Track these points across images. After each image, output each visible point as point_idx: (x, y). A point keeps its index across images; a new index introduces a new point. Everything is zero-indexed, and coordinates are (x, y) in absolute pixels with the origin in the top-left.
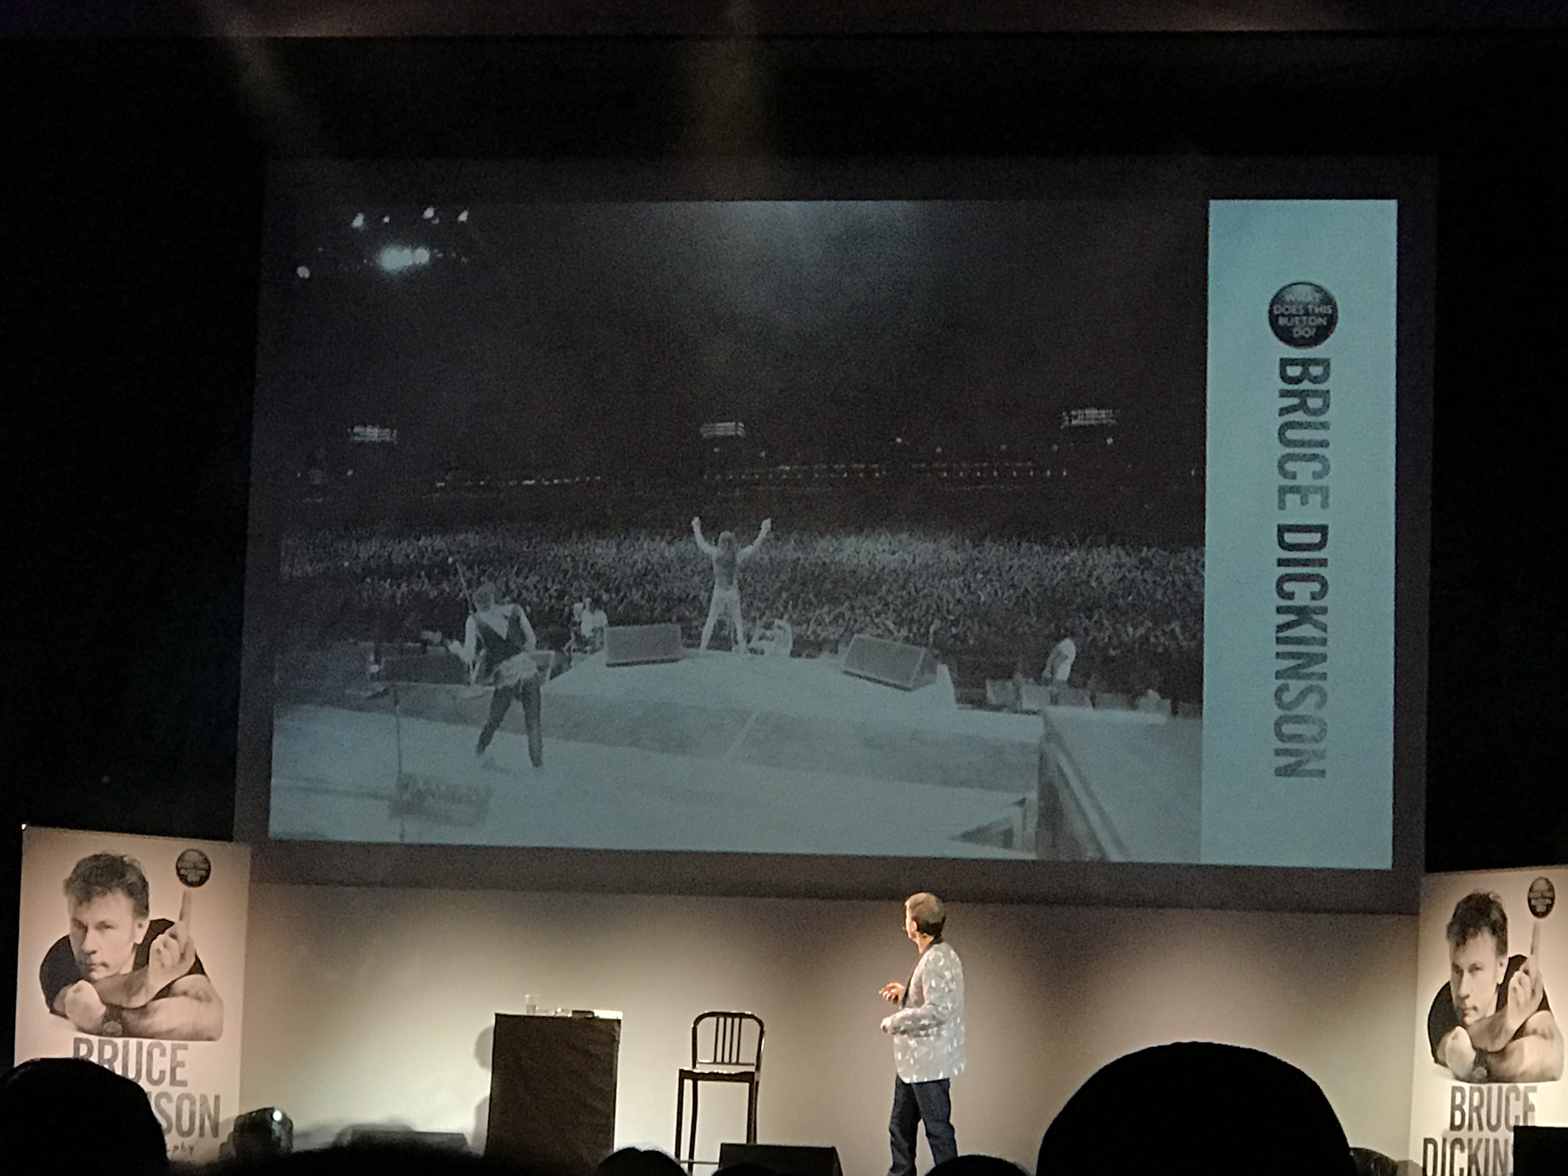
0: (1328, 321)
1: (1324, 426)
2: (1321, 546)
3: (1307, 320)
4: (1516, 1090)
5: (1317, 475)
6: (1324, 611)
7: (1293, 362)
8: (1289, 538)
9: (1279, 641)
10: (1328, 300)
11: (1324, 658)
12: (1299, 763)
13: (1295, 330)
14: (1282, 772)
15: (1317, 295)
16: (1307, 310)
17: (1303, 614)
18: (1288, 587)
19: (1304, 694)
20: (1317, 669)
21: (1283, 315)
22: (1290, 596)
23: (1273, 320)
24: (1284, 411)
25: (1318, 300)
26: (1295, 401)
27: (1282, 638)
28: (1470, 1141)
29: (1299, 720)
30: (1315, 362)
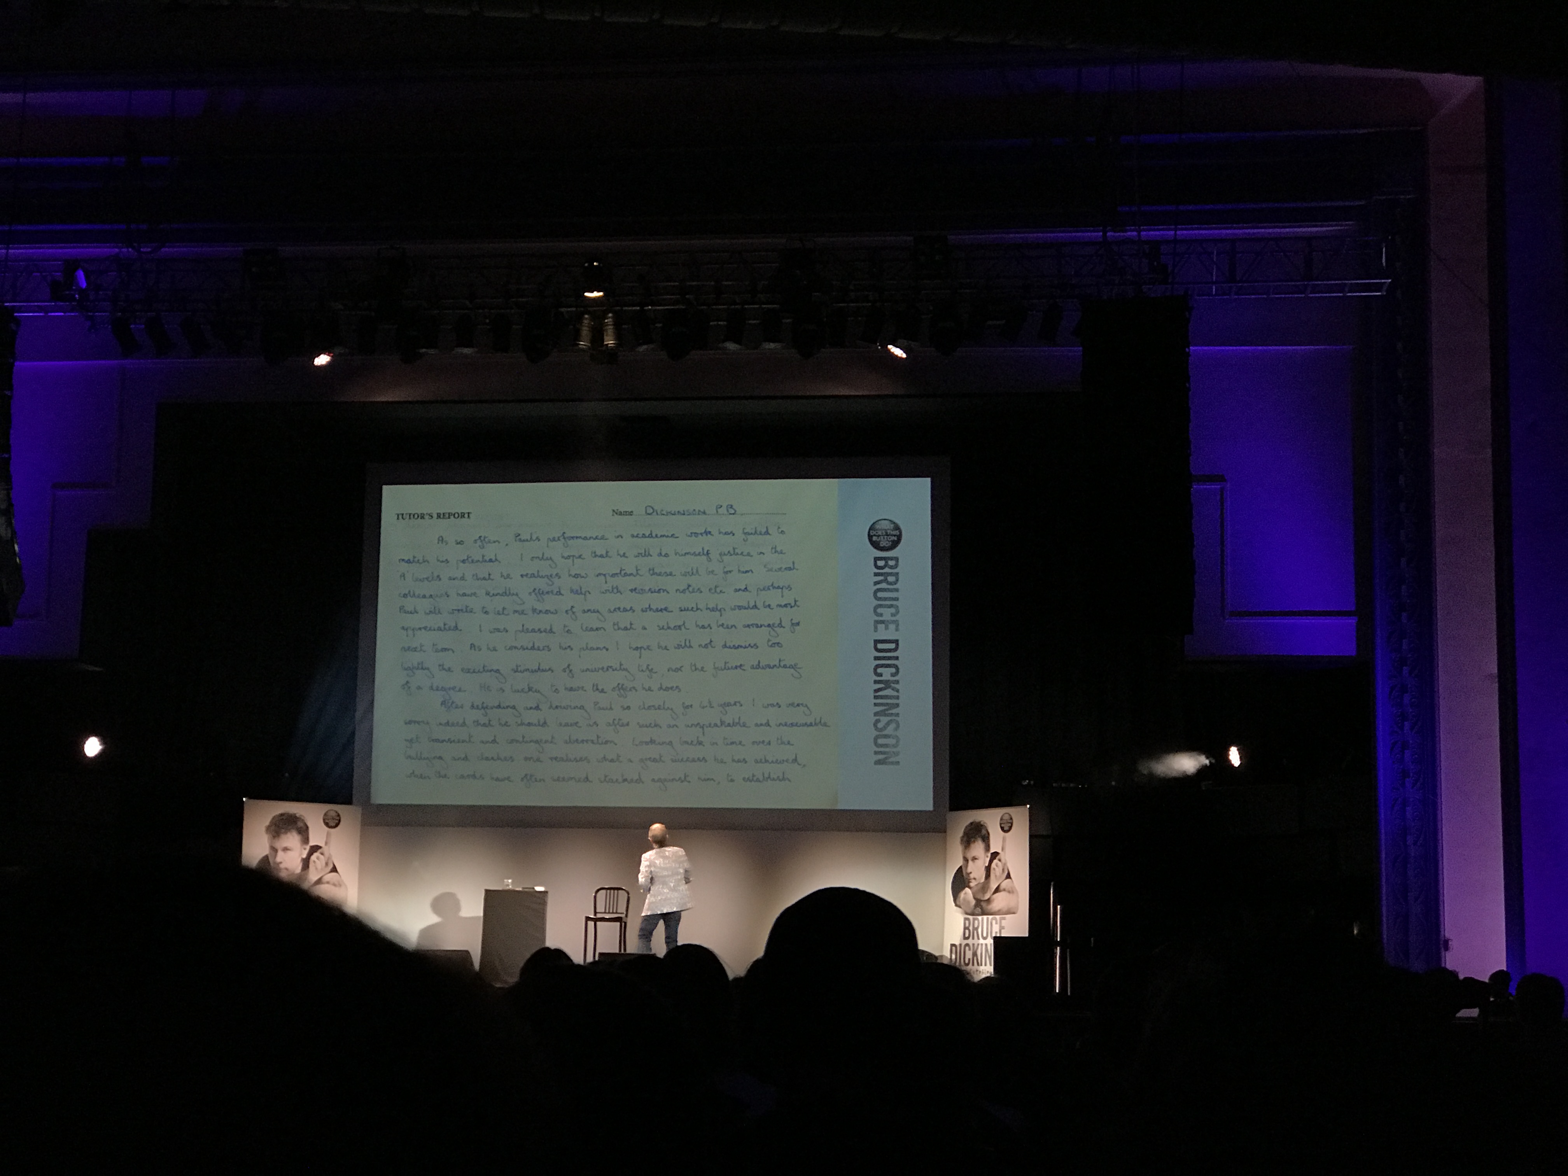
0: (898, 539)
1: (897, 590)
2: (896, 649)
3: (887, 538)
4: (996, 919)
5: (893, 615)
6: (897, 682)
7: (881, 559)
8: (880, 646)
9: (876, 697)
10: (897, 528)
11: (897, 705)
12: (886, 758)
13: (881, 543)
14: (878, 762)
15: (892, 525)
16: (887, 533)
17: (887, 684)
18: (879, 670)
19: (888, 724)
20: (894, 711)
21: (875, 535)
22: (881, 675)
23: (870, 537)
24: (876, 583)
25: (892, 528)
26: (881, 578)
27: (877, 696)
28: (973, 944)
29: (886, 736)
30: (891, 559)
